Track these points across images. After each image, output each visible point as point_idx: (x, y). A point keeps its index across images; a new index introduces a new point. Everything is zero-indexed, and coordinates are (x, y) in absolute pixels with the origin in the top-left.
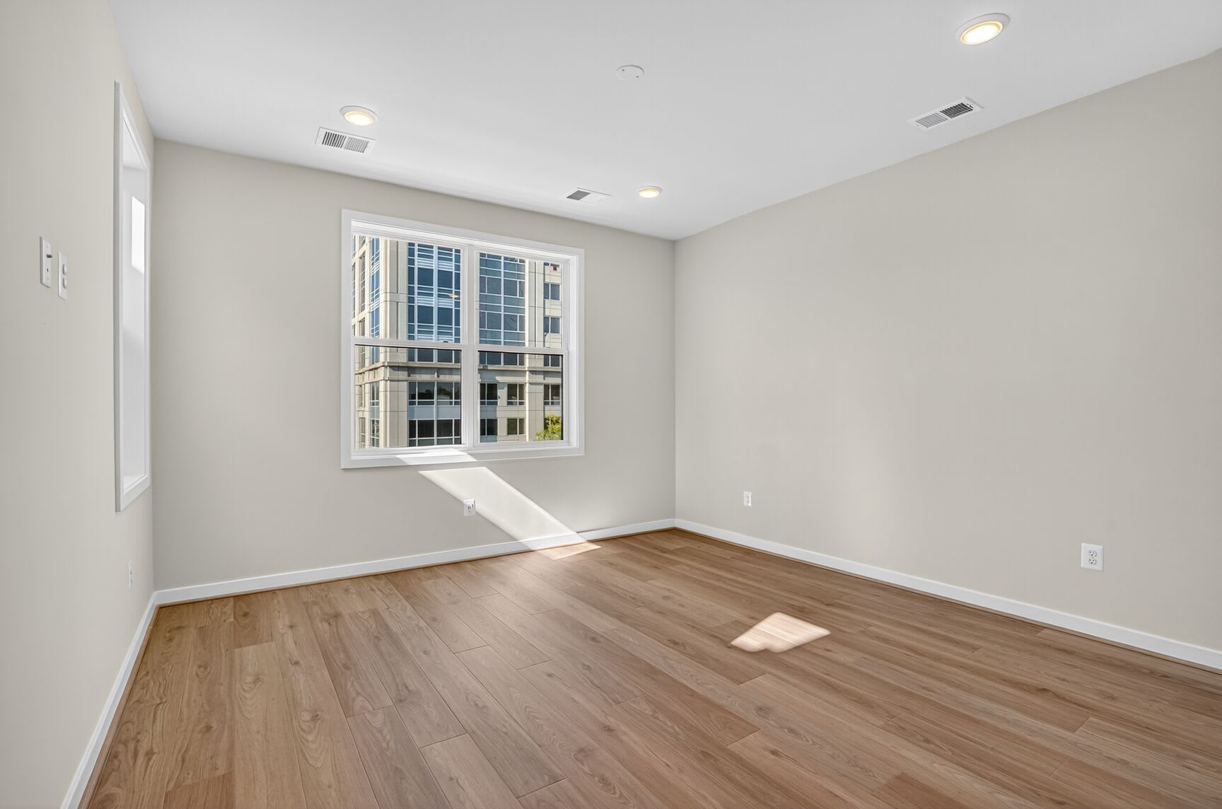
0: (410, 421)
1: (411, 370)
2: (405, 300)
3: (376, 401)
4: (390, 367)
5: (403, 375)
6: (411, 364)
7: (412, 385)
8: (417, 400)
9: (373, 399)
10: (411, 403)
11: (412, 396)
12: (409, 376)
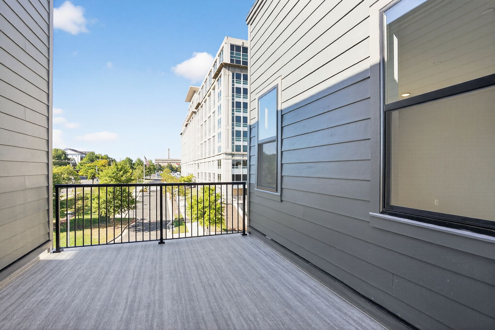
0: (232, 175)
1: (233, 155)
2: (231, 128)
3: (219, 167)
4: (225, 154)
5: (230, 157)
6: (233, 153)
7: (233, 161)
8: (235, 167)
9: (219, 166)
10: (233, 168)
11: (233, 165)
12: (232, 157)
